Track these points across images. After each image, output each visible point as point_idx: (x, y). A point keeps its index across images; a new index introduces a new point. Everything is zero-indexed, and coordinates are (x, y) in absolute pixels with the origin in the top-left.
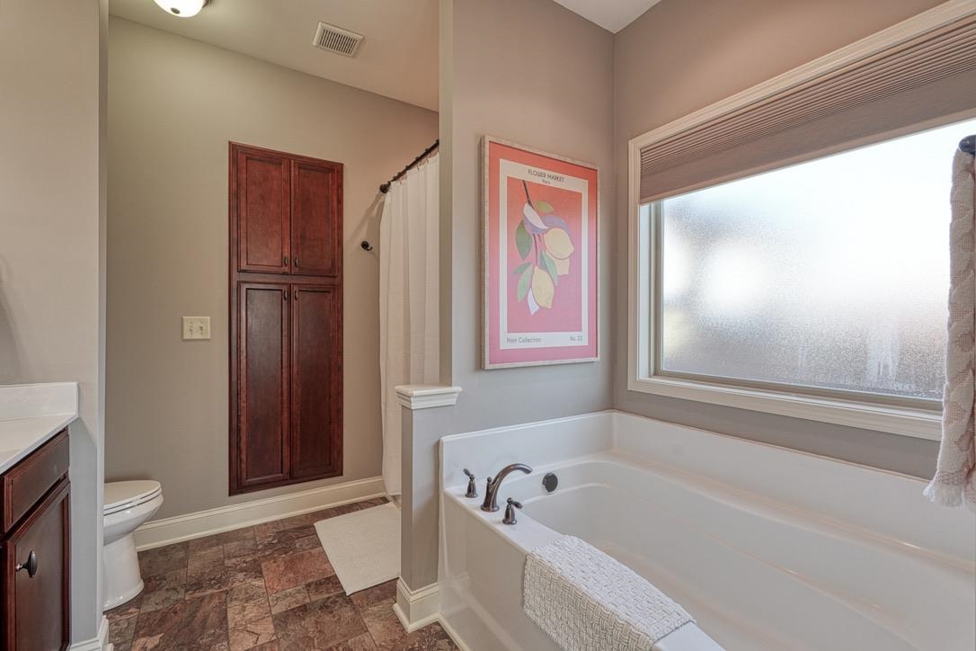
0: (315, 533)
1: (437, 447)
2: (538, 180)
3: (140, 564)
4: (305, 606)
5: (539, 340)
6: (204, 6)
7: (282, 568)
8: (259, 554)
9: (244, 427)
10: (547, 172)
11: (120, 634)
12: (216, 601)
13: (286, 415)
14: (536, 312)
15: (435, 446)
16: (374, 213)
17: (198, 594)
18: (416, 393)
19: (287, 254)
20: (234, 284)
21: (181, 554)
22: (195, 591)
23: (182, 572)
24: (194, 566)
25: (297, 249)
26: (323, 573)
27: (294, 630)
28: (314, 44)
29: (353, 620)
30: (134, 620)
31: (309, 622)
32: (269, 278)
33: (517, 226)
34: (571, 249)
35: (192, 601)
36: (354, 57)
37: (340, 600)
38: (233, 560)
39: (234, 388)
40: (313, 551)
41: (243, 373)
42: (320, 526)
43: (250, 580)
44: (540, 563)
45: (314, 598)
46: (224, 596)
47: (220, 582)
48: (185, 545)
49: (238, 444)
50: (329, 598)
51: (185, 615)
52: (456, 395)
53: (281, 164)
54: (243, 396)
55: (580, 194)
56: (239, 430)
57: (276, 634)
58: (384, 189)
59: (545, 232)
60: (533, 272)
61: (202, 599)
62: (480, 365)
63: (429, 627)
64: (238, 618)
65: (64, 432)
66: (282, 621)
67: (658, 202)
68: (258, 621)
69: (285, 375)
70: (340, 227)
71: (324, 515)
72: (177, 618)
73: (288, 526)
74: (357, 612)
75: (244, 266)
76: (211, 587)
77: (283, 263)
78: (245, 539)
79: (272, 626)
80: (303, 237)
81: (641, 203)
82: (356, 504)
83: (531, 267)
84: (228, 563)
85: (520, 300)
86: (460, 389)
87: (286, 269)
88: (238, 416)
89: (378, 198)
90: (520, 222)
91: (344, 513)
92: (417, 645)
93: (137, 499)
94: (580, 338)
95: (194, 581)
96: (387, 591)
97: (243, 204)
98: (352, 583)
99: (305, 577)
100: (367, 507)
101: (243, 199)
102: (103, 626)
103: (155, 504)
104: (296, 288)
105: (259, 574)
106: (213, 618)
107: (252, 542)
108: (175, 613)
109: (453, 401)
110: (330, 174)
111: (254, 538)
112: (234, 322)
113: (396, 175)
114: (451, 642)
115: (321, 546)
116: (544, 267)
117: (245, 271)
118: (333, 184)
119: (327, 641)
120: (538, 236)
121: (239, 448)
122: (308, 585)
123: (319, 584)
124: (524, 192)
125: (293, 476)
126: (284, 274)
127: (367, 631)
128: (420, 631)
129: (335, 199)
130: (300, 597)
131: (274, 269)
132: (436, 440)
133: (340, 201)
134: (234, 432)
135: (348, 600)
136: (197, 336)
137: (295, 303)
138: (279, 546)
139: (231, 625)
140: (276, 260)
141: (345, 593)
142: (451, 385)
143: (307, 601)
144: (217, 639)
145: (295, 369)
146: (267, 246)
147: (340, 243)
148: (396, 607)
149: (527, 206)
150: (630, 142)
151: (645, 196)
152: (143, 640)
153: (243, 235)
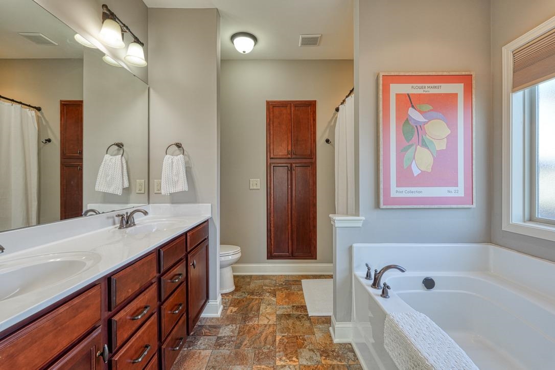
0: (301, 285)
1: (350, 248)
2: (421, 91)
3: (234, 280)
4: (290, 314)
5: (421, 192)
6: (255, 45)
7: (284, 296)
8: (276, 287)
9: (272, 229)
10: (426, 85)
11: (225, 303)
12: (257, 302)
13: (290, 226)
14: (418, 175)
15: (349, 249)
16: (332, 123)
17: (252, 297)
18: (337, 218)
19: (290, 149)
20: (269, 164)
21: (249, 280)
22: (251, 295)
23: (248, 286)
24: (252, 286)
25: (295, 146)
26: (301, 303)
27: (283, 323)
28: (300, 46)
29: (309, 327)
30: (230, 300)
31: (290, 322)
32: (282, 161)
33: (403, 123)
34: (448, 132)
35: (249, 299)
36: (318, 45)
37: (306, 317)
38: (266, 287)
39: (269, 211)
40: (299, 292)
41: (272, 205)
42: (304, 282)
43: (270, 297)
44: (392, 320)
45: (294, 313)
46: (260, 300)
47: (260, 295)
48: (251, 277)
49: (270, 236)
50: (301, 315)
51: (246, 303)
52: (362, 222)
53: (287, 107)
54: (272, 215)
55: (456, 94)
56: (270, 230)
57: (276, 322)
58: (337, 110)
59: (425, 123)
60: (416, 150)
61: (253, 299)
62: (377, 205)
63: (345, 344)
64: (264, 311)
65: (207, 221)
66: (280, 317)
67: (532, 87)
68: (270, 314)
69: (289, 207)
70: (315, 133)
71: (307, 277)
72: (243, 303)
73: (291, 279)
74: (312, 325)
75: (272, 156)
76: (257, 295)
77: (288, 153)
78: (272, 280)
79: (275, 318)
80: (297, 140)
81: (513, 92)
82: (323, 275)
83: (414, 147)
84: (264, 288)
85: (405, 167)
86: (363, 218)
87: (289, 156)
88: (270, 224)
89: (335, 114)
90: (405, 119)
91: (316, 278)
92: (337, 350)
93: (231, 252)
94: (456, 192)
95: (251, 292)
96: (327, 321)
97: (272, 128)
98: (313, 311)
99: (293, 303)
100: (328, 278)
101: (272, 125)
102: (219, 298)
103: (239, 255)
104: (294, 165)
105: (275, 296)
106: (255, 308)
107: (275, 282)
108: (243, 301)
109: (360, 225)
110: (310, 107)
111: (276, 280)
112: (269, 181)
113: (342, 101)
114: (355, 355)
115: (302, 291)
116: (424, 145)
117: (272, 158)
118: (311, 112)
119: (296, 333)
120: (420, 127)
121: (271, 238)
122: (294, 306)
123: (298, 307)
124: (409, 101)
125: (292, 256)
126: (289, 158)
127: (314, 334)
128: (340, 344)
129: (312, 119)
130: (289, 310)
131: (285, 156)
132: (350, 245)
133: (314, 120)
134: (269, 231)
135: (309, 318)
136: (255, 187)
137: (294, 172)
138: (285, 286)
139: (261, 313)
140: (285, 152)
141: (308, 315)
142: (359, 216)
143: (291, 313)
144: (255, 316)
145: (294, 204)
146: (281, 146)
147: (315, 141)
148: (331, 329)
149: (411, 109)
150: (503, 48)
151: (516, 86)
152: (232, 308)
153: (272, 141)
